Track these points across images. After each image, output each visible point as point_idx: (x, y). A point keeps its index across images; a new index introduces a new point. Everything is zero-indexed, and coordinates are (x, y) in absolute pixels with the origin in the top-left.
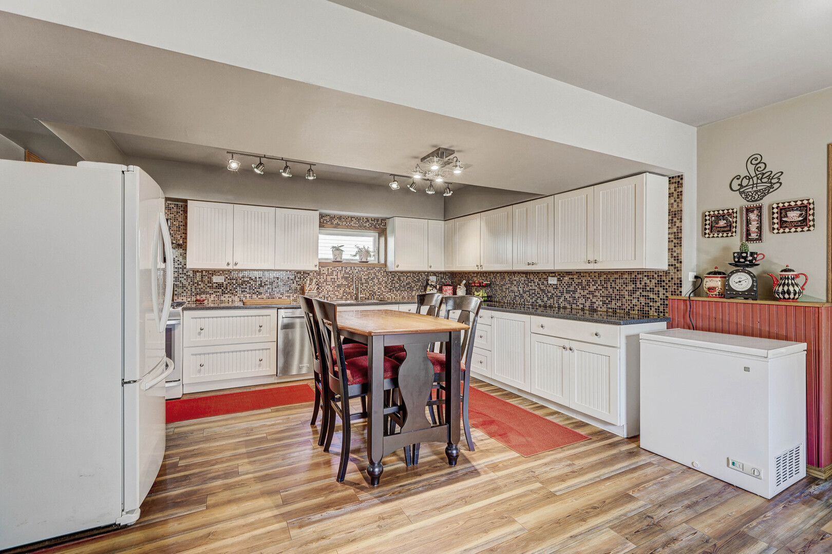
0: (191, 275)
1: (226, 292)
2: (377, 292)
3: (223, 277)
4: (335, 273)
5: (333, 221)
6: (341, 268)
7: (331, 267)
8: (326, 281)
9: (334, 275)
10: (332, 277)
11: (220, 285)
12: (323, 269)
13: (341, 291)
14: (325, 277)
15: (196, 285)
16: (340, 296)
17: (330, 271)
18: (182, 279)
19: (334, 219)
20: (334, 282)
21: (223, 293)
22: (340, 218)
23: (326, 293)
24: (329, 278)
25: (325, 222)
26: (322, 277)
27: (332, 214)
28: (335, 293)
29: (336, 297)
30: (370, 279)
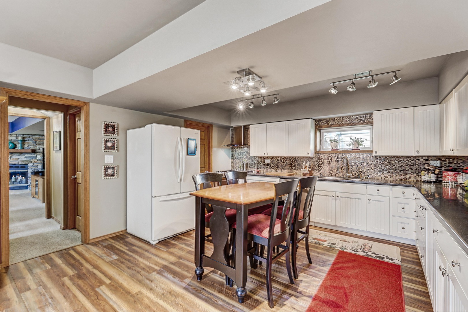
0: (258, 159)
1: (271, 167)
2: (366, 173)
3: (269, 160)
4: (330, 158)
5: (328, 122)
6: (334, 154)
7: (327, 154)
8: (323, 163)
9: (329, 159)
10: (328, 161)
11: (268, 164)
12: (322, 155)
13: (335, 171)
14: (323, 161)
15: (259, 163)
16: (334, 174)
17: (326, 156)
18: (254, 161)
19: (330, 121)
20: (329, 164)
21: (270, 168)
22: (334, 119)
23: (324, 171)
24: (326, 161)
25: (323, 124)
26: (321, 160)
27: (328, 118)
28: (330, 171)
29: (330, 175)
30: (359, 162)
